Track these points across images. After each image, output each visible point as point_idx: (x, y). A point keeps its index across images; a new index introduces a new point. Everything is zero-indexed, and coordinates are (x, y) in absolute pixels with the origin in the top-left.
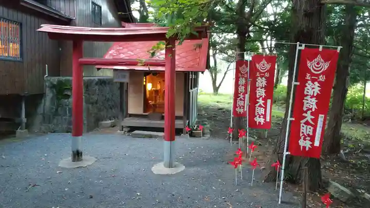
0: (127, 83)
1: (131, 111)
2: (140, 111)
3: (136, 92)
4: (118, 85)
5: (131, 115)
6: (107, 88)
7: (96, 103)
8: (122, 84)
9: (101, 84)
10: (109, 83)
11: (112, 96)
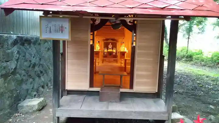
0: (64, 42)
1: (69, 86)
2: (85, 86)
3: (79, 55)
4: (50, 45)
5: (70, 92)
6: (33, 50)
7: (14, 72)
8: (56, 43)
9: (23, 44)
10: (35, 43)
11: (40, 59)
